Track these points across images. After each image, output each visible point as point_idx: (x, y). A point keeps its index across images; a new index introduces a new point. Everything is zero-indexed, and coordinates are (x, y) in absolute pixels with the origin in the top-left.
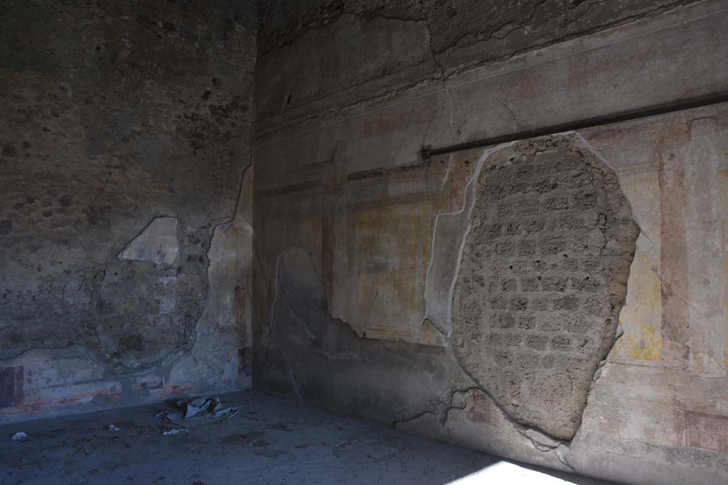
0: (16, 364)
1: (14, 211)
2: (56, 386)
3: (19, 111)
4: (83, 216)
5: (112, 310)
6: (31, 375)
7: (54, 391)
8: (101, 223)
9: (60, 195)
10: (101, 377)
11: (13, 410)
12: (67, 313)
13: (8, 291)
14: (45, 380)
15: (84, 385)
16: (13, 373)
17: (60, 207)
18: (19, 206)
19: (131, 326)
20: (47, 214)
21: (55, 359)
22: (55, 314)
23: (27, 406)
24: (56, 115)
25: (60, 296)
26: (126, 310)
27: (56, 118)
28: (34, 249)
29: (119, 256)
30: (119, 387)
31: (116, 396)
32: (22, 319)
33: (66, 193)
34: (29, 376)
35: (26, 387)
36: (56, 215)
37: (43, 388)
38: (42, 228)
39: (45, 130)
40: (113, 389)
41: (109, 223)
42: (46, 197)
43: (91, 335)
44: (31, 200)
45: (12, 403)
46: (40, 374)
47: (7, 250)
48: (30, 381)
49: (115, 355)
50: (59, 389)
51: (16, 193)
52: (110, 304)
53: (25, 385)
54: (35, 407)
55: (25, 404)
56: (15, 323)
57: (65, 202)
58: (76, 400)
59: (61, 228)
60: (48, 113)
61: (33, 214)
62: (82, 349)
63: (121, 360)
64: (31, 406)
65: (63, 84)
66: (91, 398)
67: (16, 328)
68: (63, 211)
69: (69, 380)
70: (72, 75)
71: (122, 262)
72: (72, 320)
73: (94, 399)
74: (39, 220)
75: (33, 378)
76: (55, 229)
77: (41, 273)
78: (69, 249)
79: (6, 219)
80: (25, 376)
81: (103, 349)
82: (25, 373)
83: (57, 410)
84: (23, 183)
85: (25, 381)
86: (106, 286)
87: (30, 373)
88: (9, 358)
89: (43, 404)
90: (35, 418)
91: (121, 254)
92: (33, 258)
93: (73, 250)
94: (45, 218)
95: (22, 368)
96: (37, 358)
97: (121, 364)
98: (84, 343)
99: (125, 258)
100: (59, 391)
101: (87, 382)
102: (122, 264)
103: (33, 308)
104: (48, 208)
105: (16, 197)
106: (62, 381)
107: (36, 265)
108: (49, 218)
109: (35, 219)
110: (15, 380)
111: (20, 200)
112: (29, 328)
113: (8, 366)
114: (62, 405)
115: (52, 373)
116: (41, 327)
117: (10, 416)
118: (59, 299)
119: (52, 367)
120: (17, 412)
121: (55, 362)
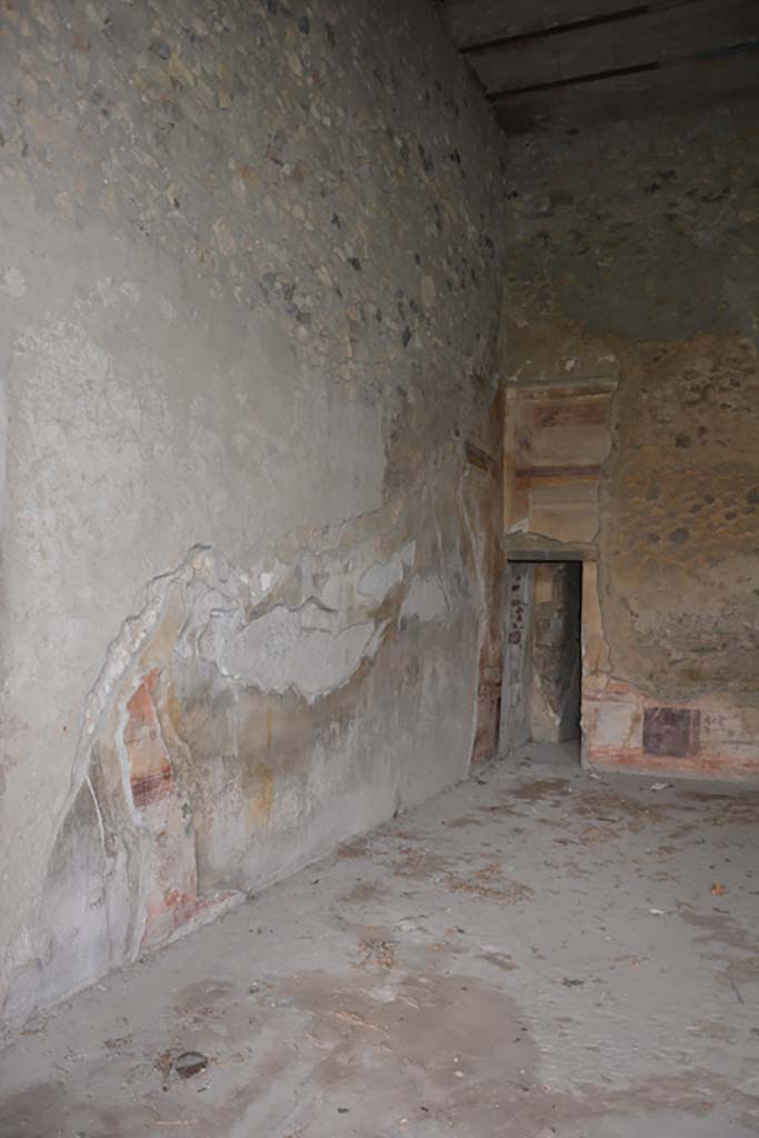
0: (691, 706)
1: (691, 516)
2: (740, 743)
3: (692, 389)
6: (709, 723)
7: (737, 749)
9: (747, 490)
11: (688, 762)
13: (685, 614)
14: (726, 732)
16: (689, 718)
17: (748, 505)
18: (696, 509)
20: (730, 516)
21: (740, 706)
22: (742, 647)
23: (705, 761)
24: (738, 385)
25: (749, 625)
27: (737, 389)
28: (714, 561)
32: (701, 650)
33: (755, 486)
34: (706, 724)
35: (703, 737)
36: (742, 516)
37: (724, 742)
38: (725, 534)
39: (724, 406)
42: (730, 493)
44: (710, 500)
45: (688, 755)
46: (720, 723)
47: (683, 564)
48: (708, 730)
50: (744, 746)
51: (692, 494)
53: (701, 735)
54: (714, 765)
55: (702, 758)
56: (694, 656)
57: (753, 499)
59: (748, 534)
60: (726, 383)
61: (712, 517)
64: (710, 762)
65: (744, 341)
67: (694, 662)
68: (751, 511)
69: (757, 737)
70: (754, 327)
74: (721, 525)
75: (712, 727)
76: (741, 536)
77: (723, 593)
79: (681, 526)
80: (703, 723)
82: (702, 720)
83: (741, 774)
84: (701, 479)
85: (702, 729)
87: (707, 720)
89: (723, 762)
90: (713, 779)
92: (714, 574)
94: (728, 522)
95: (698, 712)
96: (718, 704)
100: (744, 750)
103: (715, 637)
104: (732, 508)
105: (693, 498)
106: (747, 738)
107: (718, 583)
108: (734, 521)
109: (716, 524)
110: (691, 726)
111: (698, 501)
112: (709, 664)
113: (682, 707)
114: (747, 769)
115: (736, 725)
116: (724, 663)
117: (684, 769)
118: (747, 628)
119: (736, 717)
120: (692, 767)
121: (739, 710)
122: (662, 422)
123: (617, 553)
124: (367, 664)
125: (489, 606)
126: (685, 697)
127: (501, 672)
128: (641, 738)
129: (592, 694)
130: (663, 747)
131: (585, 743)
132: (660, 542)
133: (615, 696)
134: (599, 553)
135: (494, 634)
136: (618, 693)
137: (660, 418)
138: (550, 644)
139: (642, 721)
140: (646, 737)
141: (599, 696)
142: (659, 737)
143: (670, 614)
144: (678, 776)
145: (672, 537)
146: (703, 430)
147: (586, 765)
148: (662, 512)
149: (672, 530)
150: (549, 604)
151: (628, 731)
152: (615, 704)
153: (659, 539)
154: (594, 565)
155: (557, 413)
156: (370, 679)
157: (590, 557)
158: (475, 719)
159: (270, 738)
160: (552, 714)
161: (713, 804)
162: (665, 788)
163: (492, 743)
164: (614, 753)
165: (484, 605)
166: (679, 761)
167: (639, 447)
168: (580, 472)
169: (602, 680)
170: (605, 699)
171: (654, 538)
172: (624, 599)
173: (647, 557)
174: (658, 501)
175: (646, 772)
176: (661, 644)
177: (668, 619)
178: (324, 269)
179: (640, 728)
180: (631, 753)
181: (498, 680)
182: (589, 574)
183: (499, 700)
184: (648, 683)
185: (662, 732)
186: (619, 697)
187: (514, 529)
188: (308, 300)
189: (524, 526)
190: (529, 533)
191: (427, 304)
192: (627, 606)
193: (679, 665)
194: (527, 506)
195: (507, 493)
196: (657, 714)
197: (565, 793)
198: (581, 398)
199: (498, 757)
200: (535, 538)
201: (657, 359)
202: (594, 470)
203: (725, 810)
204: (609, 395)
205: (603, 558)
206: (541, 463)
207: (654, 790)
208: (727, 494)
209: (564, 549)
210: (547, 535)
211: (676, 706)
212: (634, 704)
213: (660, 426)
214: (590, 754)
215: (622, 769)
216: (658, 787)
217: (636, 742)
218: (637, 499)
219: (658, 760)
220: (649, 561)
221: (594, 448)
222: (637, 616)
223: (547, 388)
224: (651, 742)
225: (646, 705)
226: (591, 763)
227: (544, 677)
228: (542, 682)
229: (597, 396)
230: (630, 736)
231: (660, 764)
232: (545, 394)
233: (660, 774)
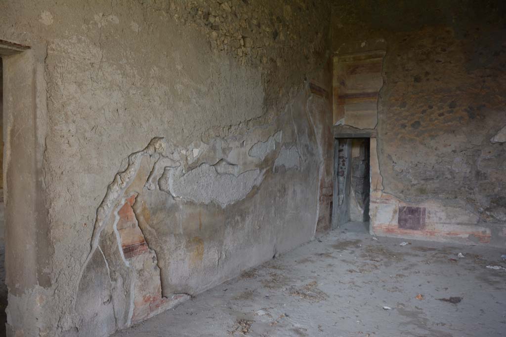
0: (421, 206)
1: (422, 115)
2: (445, 223)
3: (422, 54)
4: (465, 113)
5: (486, 178)
6: (430, 214)
7: (443, 226)
8: (478, 117)
9: (449, 102)
10: (476, 223)
11: (419, 232)
12: (454, 178)
13: (418, 162)
14: (438, 219)
15: (463, 226)
16: (420, 212)
17: (449, 109)
19: (501, 190)
20: (441, 115)
21: (445, 206)
22: (446, 178)
23: (427, 232)
24: (445, 50)
25: (450, 167)
26: (497, 179)
27: (444, 53)
28: (433, 137)
29: (492, 140)
30: (488, 232)
31: (486, 238)
32: (426, 179)
33: (453, 100)
34: (429, 215)
35: (427, 220)
36: (446, 115)
37: (437, 223)
38: (438, 123)
39: (438, 61)
40: (484, 232)
41: (484, 116)
42: (441, 104)
43: (471, 194)
44: (431, 107)
45: (419, 229)
46: (435, 214)
47: (418, 139)
48: (429, 217)
49: (487, 209)
50: (447, 225)
51: (422, 104)
52: (485, 173)
53: (426, 220)
54: (432, 233)
55: (426, 230)
56: (422, 182)
57: (452, 106)
58: (457, 234)
59: (449, 123)
60: (439, 50)
61: (432, 115)
62: (463, 203)
63: (492, 214)
64: (430, 232)
65: (448, 29)
66: (467, 236)
67: (423, 185)
68: (451, 112)
69: (453, 221)
70: (453, 21)
71: (494, 144)
72: (457, 182)
73: (469, 236)
74: (436, 119)
75: (431, 216)
76: (446, 124)
77: (437, 152)
78: (456, 136)
79: (417, 120)
80: (427, 214)
81: (479, 204)
82: (426, 212)
83: (444, 238)
84: (426, 97)
85: (427, 217)
86: (481, 161)
87: (429, 213)
88: (419, 202)
89: (436, 232)
90: (431, 240)
91: (493, 139)
92: (432, 143)
93: (458, 136)
94: (440, 118)
95: (424, 210)
96: (434, 205)
97: (492, 216)
98: (465, 198)
99: (496, 141)
100: (447, 227)
101: (465, 224)
102: (494, 146)
103: (433, 173)
104: (441, 111)
105: (422, 107)
106: (448, 221)
107: (435, 147)
108: (442, 117)
109: (434, 119)
110: (421, 215)
111: (424, 108)
112: (431, 186)
113: (417, 207)
114: (448, 236)
115: (443, 215)
116: (437, 185)
117: (418, 236)
118: (448, 169)
119: (443, 211)
120: (422, 234)
121: (444, 208)
122: (407, 70)
123: (386, 134)
124: (256, 189)
125: (324, 160)
126: (418, 202)
127: (332, 190)
128: (397, 220)
129: (375, 200)
130: (408, 225)
131: (371, 223)
132: (407, 128)
133: (385, 201)
134: (377, 133)
135: (328, 172)
136: (387, 200)
137: (406, 68)
138: (359, 176)
139: (398, 213)
140: (400, 220)
141: (378, 201)
142: (406, 220)
143: (411, 162)
144: (415, 239)
145: (413, 125)
146: (427, 73)
147: (371, 232)
148: (407, 113)
149: (413, 122)
150: (358, 157)
151: (391, 217)
152: (385, 205)
153: (406, 126)
154: (375, 139)
155: (357, 68)
156: (258, 196)
157: (374, 136)
158: (318, 212)
159: (201, 225)
160: (360, 209)
161: (428, 253)
162: (407, 244)
163: (328, 223)
164: (385, 228)
165: (322, 159)
166: (415, 232)
167: (396, 83)
168: (368, 95)
169: (379, 194)
170: (381, 203)
171: (404, 126)
172: (389, 155)
173: (400, 136)
174: (406, 108)
175: (399, 236)
176: (407, 176)
177: (410, 165)
178: (226, 4)
179: (397, 216)
180: (393, 228)
181: (331, 194)
182: (373, 144)
183: (332, 203)
184: (401, 195)
185: (407, 218)
186: (387, 201)
187: (338, 123)
188: (217, 19)
189: (343, 122)
190: (345, 125)
191: (287, 18)
192: (391, 159)
193: (415, 186)
194: (344, 113)
195: (334, 107)
196: (405, 209)
197: (358, 247)
198: (368, 60)
199: (331, 229)
200: (348, 127)
201: (405, 40)
202: (375, 94)
203: (433, 256)
204: (382, 58)
205: (380, 136)
206: (349, 92)
207: (401, 246)
208: (439, 104)
209: (362, 132)
210: (353, 126)
211: (414, 206)
212: (394, 204)
213: (407, 72)
214: (373, 228)
215: (389, 235)
216: (404, 244)
217: (395, 223)
218: (396, 108)
219: (405, 231)
220: (401, 137)
221: (375, 84)
222: (395, 163)
223: (352, 56)
224: (402, 222)
225: (400, 206)
226: (374, 232)
227: (356, 192)
228: (355, 194)
229: (376, 59)
230: (392, 220)
231: (406, 233)
232: (352, 59)
233: (406, 237)
